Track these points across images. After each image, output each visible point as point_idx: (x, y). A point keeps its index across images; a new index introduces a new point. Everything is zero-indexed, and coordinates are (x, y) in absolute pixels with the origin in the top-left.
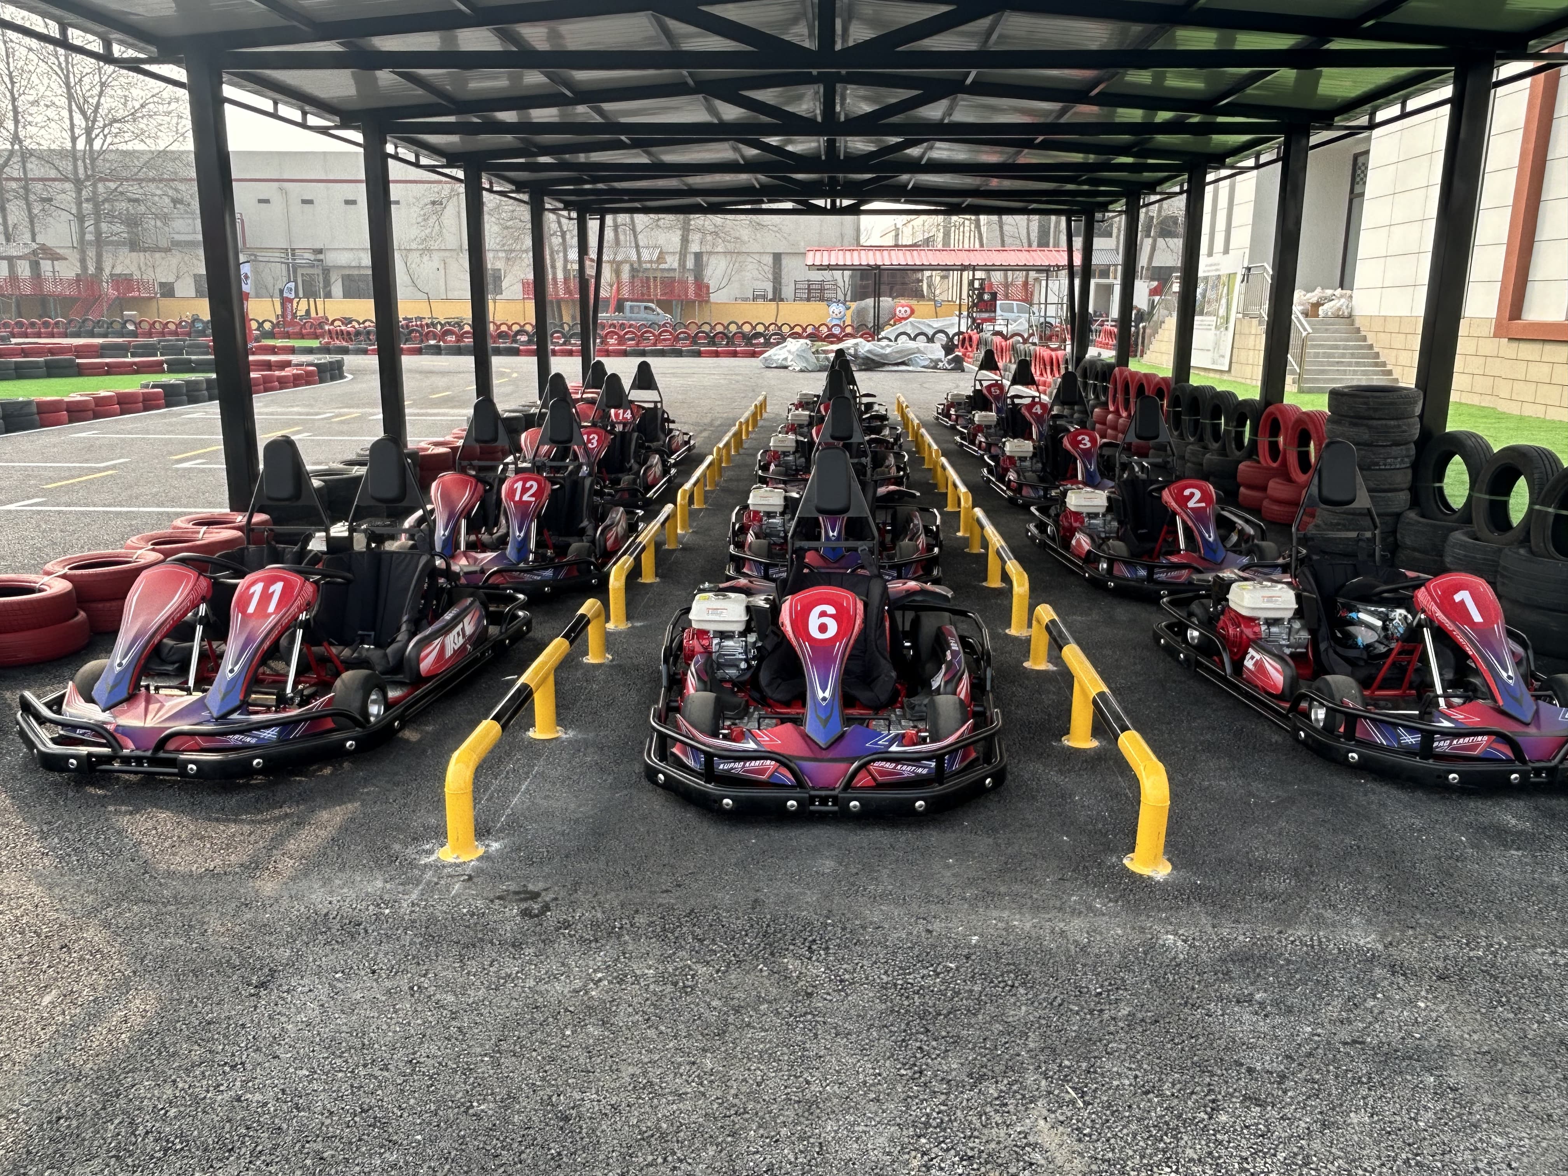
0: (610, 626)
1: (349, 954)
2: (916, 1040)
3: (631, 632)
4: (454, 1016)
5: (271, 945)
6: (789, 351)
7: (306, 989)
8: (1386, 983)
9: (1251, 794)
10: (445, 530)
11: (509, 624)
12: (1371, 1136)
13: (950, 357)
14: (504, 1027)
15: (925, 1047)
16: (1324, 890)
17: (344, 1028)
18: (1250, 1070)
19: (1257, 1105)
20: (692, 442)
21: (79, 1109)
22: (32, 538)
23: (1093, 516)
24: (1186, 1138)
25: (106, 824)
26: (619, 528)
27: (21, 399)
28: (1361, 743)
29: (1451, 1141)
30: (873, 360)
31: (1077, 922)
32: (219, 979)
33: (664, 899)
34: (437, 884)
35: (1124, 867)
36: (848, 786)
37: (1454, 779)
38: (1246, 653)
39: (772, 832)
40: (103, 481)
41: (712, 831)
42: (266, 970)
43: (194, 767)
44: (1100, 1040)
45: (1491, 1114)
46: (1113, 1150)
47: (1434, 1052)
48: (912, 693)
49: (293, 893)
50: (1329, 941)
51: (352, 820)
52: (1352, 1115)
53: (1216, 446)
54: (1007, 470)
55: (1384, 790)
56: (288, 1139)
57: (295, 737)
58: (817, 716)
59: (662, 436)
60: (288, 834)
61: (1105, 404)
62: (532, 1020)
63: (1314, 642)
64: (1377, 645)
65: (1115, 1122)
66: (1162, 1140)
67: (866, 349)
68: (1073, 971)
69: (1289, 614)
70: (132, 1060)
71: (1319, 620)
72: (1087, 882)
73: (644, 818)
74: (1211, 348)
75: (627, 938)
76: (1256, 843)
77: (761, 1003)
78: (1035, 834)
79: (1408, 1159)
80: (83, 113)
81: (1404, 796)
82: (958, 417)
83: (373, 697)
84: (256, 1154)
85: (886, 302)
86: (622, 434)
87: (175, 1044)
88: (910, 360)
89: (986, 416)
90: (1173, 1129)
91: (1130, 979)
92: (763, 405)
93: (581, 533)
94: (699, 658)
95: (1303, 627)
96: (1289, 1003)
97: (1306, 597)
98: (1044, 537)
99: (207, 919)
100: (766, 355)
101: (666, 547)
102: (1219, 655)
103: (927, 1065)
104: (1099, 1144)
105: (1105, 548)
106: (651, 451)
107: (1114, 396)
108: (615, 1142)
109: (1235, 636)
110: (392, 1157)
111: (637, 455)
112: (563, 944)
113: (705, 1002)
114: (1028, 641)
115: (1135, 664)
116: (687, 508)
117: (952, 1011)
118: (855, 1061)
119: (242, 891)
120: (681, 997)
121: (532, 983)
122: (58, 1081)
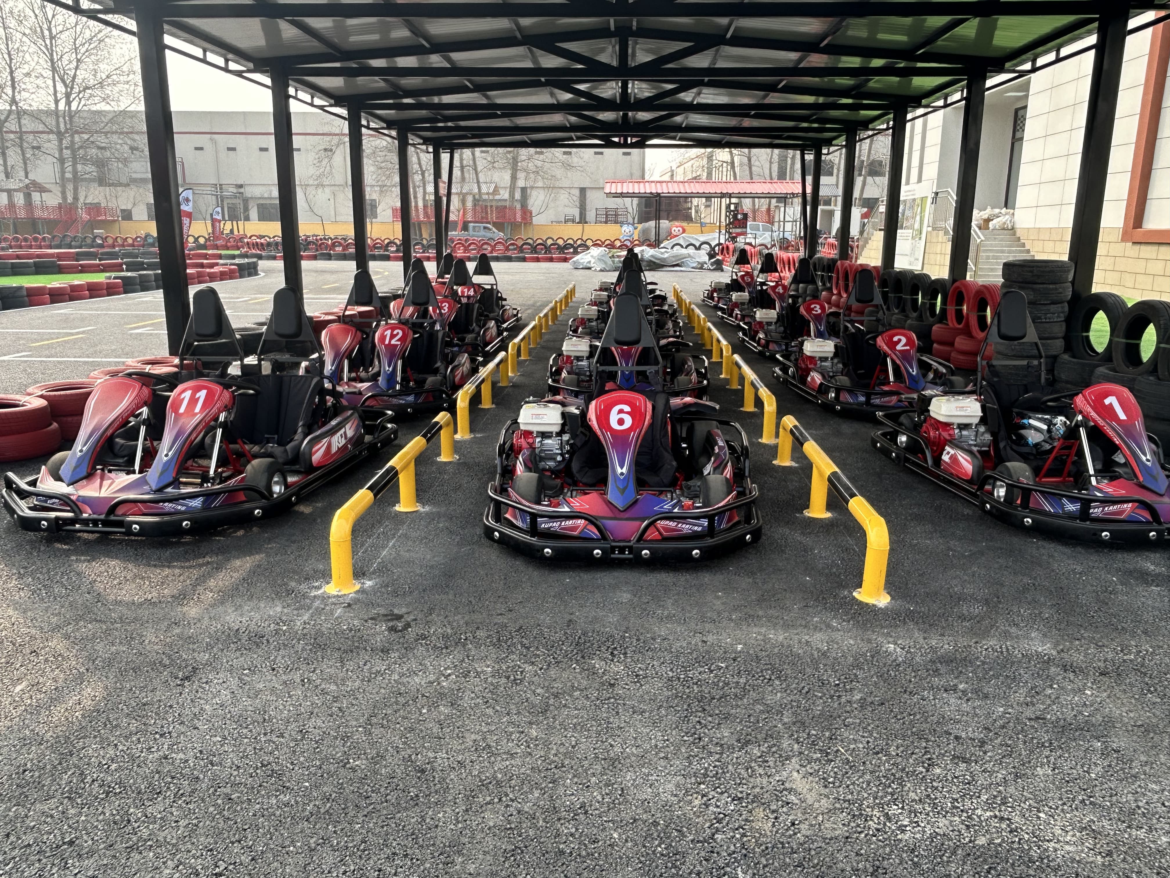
0: (458, 437)
1: (256, 657)
2: (696, 717)
3: (473, 441)
4: (336, 699)
5: (194, 650)
6: (592, 256)
7: (221, 681)
8: (1060, 677)
9: (949, 549)
10: (332, 366)
11: (381, 432)
12: (1054, 784)
13: (713, 260)
14: (375, 707)
15: (703, 722)
16: (1009, 614)
17: (250, 708)
18: (957, 738)
19: (963, 762)
20: (519, 315)
21: (41, 764)
22: (20, 378)
23: (824, 359)
24: (909, 785)
25: (69, 568)
26: (465, 369)
27: (14, 285)
28: (1032, 511)
29: (1116, 787)
30: (654, 263)
31: (819, 636)
32: (153, 674)
33: (500, 620)
34: (323, 609)
35: (854, 598)
36: (640, 539)
37: (1106, 536)
38: (944, 450)
39: (582, 574)
40: (75, 341)
41: (536, 573)
42: (190, 668)
43: (138, 527)
44: (839, 717)
45: (1147, 769)
46: (852, 793)
47: (1100, 725)
48: (688, 478)
49: (212, 615)
50: (1014, 648)
51: (259, 566)
52: (1038, 769)
53: (915, 315)
54: (757, 332)
55: (1051, 546)
56: (203, 785)
57: (215, 507)
58: (617, 487)
59: (497, 310)
60: (210, 575)
61: (830, 290)
62: (397, 703)
63: (995, 442)
64: (1043, 443)
65: (852, 773)
66: (890, 786)
67: (650, 254)
68: (817, 669)
69: (976, 421)
70: (83, 730)
71: (999, 425)
72: (826, 608)
73: (483, 565)
74: (908, 253)
75: (470, 646)
76: (954, 582)
77: (575, 691)
78: (785, 576)
79: (1084, 800)
80: (63, 81)
81: (1068, 550)
82: (719, 298)
83: (276, 479)
84: (178, 796)
85: (664, 223)
86: (467, 304)
87: (117, 719)
88: (683, 262)
89: (740, 296)
90: (898, 779)
91: (860, 674)
92: (572, 291)
93: (436, 371)
94: (526, 452)
95: (987, 431)
96: (985, 692)
97: (989, 407)
98: (786, 376)
99: (145, 633)
100: (574, 259)
101: (500, 385)
102: (924, 454)
103: (704, 733)
104: (841, 789)
105: (834, 381)
106: (488, 319)
107: (837, 283)
108: (461, 787)
109: (935, 437)
110: (285, 798)
111: (478, 321)
112: (420, 650)
113: (531, 690)
114: (776, 447)
115: (857, 462)
116: (516, 359)
117: (724, 696)
118: (648, 731)
119: (172, 614)
120: (512, 687)
121: (397, 677)
122: (25, 745)
